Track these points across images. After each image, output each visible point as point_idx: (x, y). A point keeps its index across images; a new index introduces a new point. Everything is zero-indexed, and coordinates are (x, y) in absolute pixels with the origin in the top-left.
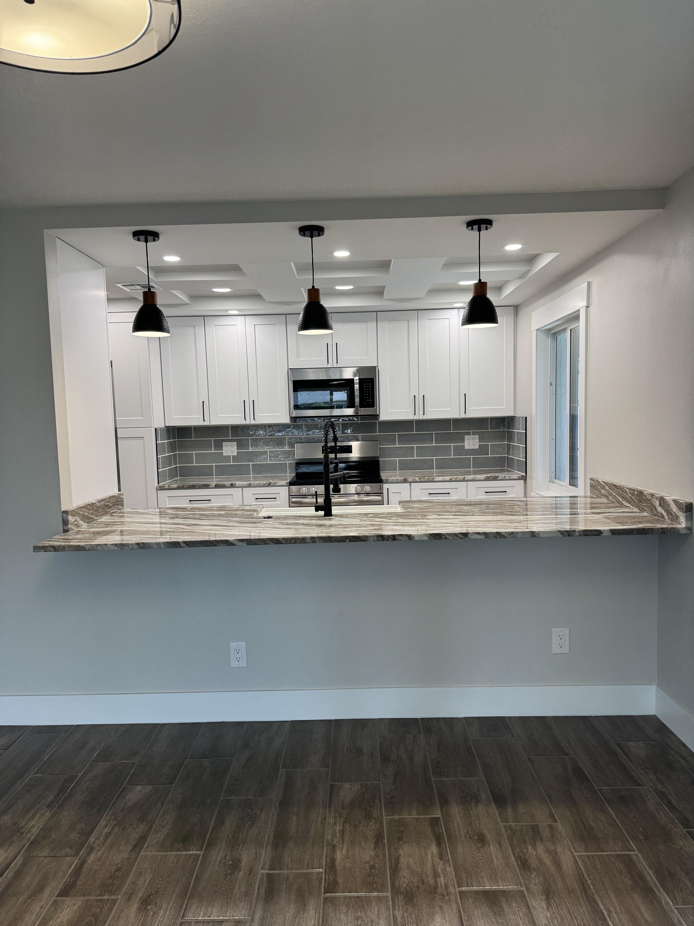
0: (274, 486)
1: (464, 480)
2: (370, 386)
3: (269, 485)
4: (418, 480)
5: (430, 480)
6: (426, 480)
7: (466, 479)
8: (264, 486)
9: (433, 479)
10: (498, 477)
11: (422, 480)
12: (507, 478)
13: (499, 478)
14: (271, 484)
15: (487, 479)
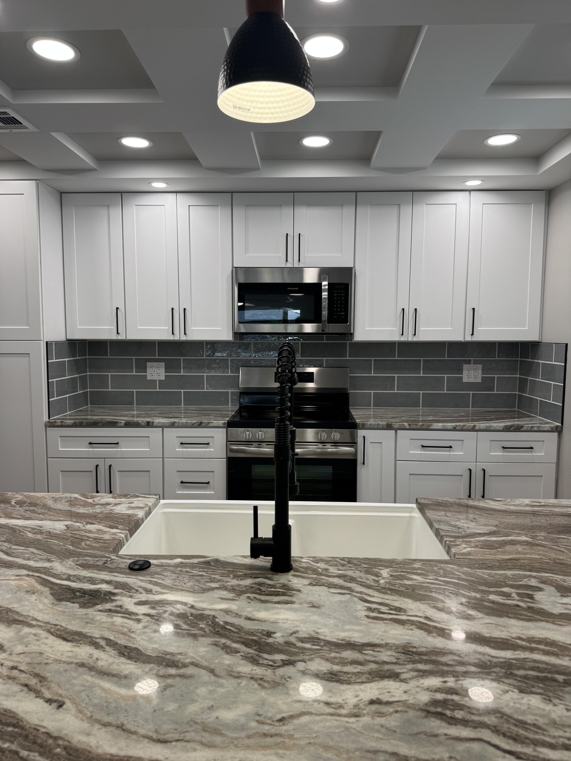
0: (206, 427)
1: (473, 429)
2: (343, 294)
3: (200, 425)
4: (408, 427)
5: (424, 427)
6: (418, 427)
7: (477, 428)
8: (193, 426)
9: (430, 426)
10: (522, 427)
11: (412, 427)
12: (536, 429)
13: (524, 429)
14: (202, 425)
15: (507, 429)
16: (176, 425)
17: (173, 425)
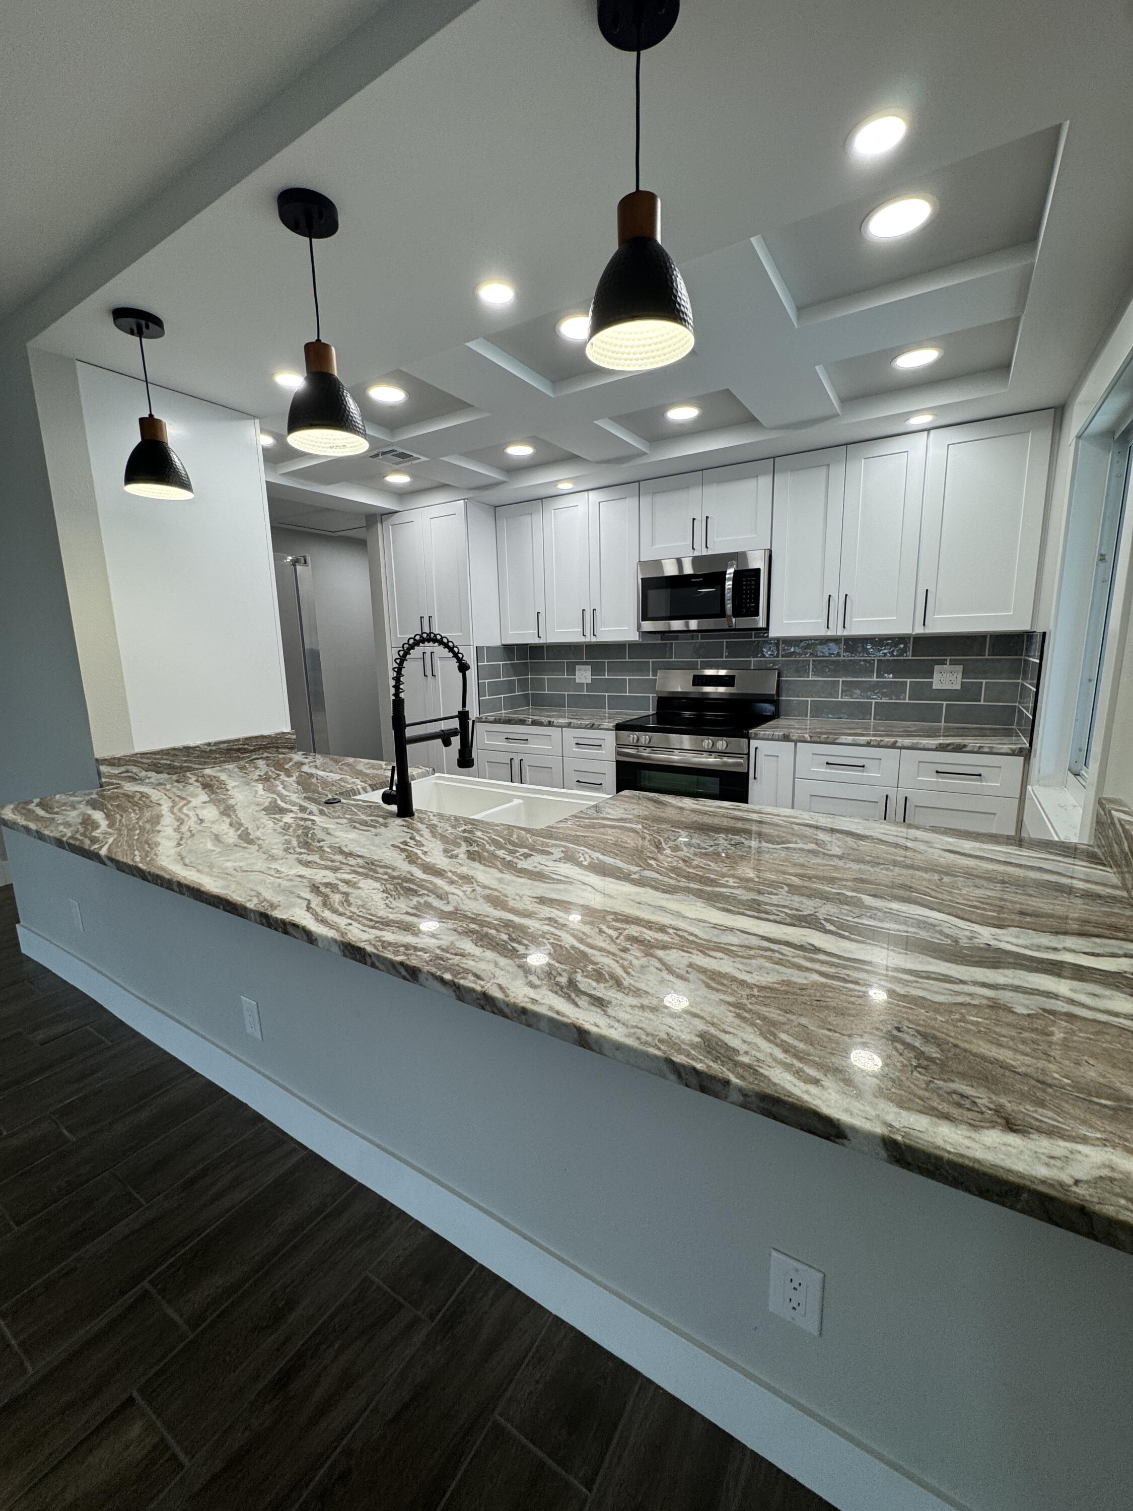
0: (598, 729)
1: (893, 746)
4: (809, 739)
5: (828, 740)
6: (822, 740)
7: (899, 744)
8: (586, 727)
9: (836, 739)
10: (965, 746)
11: (814, 739)
12: (986, 750)
13: (968, 749)
14: (594, 726)
15: (942, 748)
16: (572, 725)
17: (569, 726)
